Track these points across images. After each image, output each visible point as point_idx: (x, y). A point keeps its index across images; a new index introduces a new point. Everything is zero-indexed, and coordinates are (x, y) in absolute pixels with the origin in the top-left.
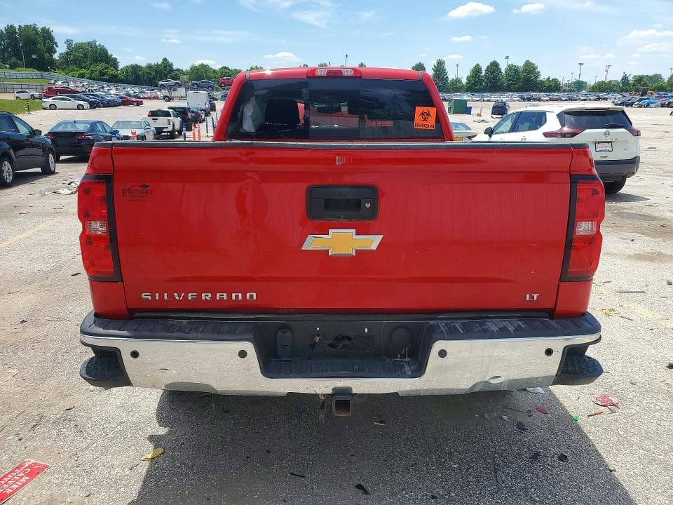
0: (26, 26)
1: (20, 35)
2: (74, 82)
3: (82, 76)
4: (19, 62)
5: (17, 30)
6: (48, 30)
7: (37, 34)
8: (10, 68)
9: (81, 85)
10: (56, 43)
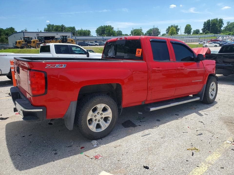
0: (214, 19)
1: (211, 22)
2: (226, 37)
3: (229, 34)
4: (208, 31)
5: (211, 21)
6: (222, 19)
7: (217, 21)
8: (205, 34)
9: (228, 37)
10: (223, 24)
